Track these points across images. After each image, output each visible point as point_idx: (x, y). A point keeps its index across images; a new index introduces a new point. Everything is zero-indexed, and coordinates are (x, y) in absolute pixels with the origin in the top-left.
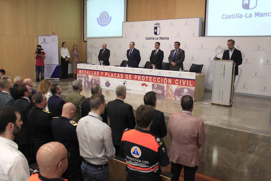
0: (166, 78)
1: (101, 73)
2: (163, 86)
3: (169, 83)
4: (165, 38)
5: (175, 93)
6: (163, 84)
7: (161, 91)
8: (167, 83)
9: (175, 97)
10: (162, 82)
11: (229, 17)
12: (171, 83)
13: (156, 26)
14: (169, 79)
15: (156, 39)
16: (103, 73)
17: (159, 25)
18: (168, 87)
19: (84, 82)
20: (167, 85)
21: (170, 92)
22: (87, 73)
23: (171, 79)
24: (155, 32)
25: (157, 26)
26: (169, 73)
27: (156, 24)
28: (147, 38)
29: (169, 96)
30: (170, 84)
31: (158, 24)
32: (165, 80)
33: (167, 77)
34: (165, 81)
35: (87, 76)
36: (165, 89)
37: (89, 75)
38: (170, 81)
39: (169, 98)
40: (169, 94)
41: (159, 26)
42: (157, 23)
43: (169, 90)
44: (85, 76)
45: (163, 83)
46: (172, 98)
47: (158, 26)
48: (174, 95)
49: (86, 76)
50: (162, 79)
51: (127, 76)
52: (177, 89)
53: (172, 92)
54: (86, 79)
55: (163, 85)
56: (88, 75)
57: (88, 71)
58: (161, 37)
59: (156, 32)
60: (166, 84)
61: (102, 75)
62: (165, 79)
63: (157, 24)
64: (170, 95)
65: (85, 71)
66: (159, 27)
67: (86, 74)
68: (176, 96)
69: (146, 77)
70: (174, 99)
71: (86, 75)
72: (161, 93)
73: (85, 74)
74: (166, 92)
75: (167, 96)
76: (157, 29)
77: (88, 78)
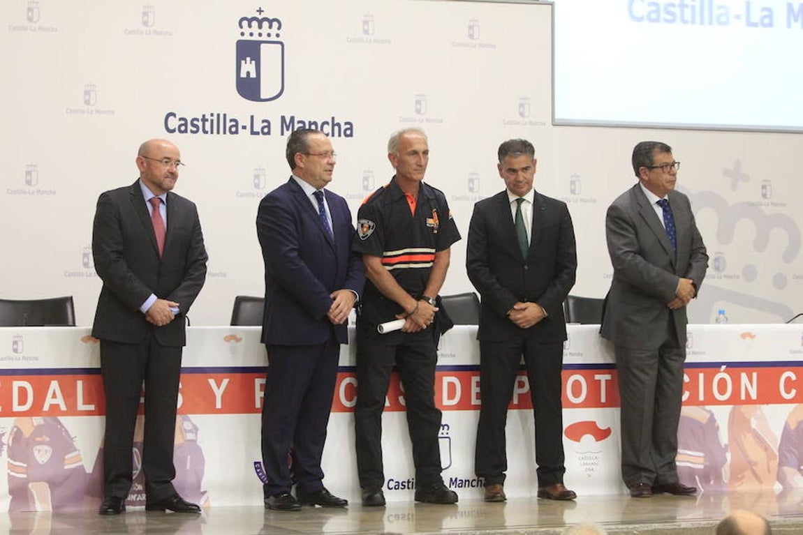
0: (724, 367)
1: (212, 382)
2: (712, 419)
3: (743, 397)
4: (327, 129)
5: (780, 449)
6: (708, 407)
7: (702, 454)
8: (735, 400)
9: (781, 478)
10: (701, 398)
11: (663, 15)
12: (754, 396)
13: (247, 37)
14: (744, 376)
15: (253, 133)
16: (225, 382)
17: (274, 31)
18: (737, 423)
19: (11, 478)
20: (733, 410)
21: (755, 453)
22: (49, 401)
23: (755, 375)
24: (243, 75)
25: (256, 38)
26: (744, 336)
27: (250, 21)
28: (173, 123)
29: (748, 473)
30: (749, 401)
31: (266, 24)
32: (722, 383)
33: (730, 365)
34: (722, 389)
35: (39, 430)
36: (724, 437)
37: (72, 411)
38: (749, 384)
39: (748, 486)
40: (751, 464)
41: (273, 38)
42: (260, 11)
43: (749, 442)
44: (17, 435)
45: (710, 400)
46: (764, 487)
47: (264, 38)
48: (780, 464)
49: (27, 431)
50: (701, 376)
51: (451, 385)
52: (793, 426)
53: (766, 448)
54: (42, 454)
55: (712, 415)
56: (62, 419)
57: (54, 385)
58: (292, 118)
59: (253, 75)
60: (730, 407)
61: (219, 405)
62: (722, 374)
63: (255, 24)
64: (754, 468)
65: (17, 384)
66: (280, 46)
67: (36, 410)
68: (787, 469)
69: (597, 377)
70: (778, 487)
71: (37, 420)
72: (702, 467)
73: (16, 408)
74: (729, 456)
75: (736, 476)
76: (256, 58)
77: (63, 444)
